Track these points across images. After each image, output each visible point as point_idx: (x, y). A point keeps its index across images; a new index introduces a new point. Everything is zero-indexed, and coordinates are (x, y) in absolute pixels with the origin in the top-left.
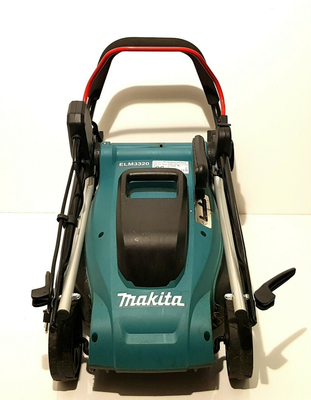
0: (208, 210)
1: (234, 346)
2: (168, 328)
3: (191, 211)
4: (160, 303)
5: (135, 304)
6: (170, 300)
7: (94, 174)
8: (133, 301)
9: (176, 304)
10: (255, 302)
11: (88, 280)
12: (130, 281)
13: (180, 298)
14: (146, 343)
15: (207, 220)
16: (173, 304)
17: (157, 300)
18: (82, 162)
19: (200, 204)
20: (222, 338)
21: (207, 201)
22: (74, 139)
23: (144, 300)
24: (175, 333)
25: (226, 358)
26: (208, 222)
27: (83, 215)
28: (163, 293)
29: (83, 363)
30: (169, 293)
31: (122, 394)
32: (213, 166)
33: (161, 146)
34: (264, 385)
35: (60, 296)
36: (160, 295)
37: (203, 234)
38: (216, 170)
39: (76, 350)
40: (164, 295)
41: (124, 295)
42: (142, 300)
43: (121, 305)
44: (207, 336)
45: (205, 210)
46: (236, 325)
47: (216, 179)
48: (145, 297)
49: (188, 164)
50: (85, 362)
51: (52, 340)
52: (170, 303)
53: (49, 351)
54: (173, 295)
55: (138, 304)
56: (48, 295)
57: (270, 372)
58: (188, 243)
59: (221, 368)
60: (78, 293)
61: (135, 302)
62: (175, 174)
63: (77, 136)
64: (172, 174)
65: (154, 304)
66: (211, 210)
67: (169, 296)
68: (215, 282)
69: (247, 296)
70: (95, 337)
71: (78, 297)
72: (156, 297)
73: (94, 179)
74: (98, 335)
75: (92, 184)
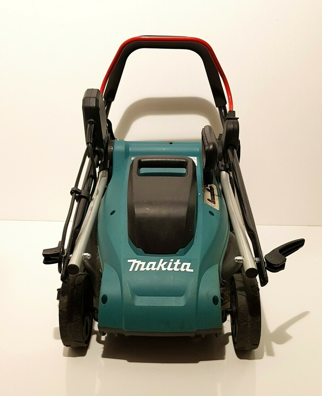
0: (215, 196)
1: (242, 312)
2: (177, 292)
3: (200, 194)
4: (169, 269)
5: (145, 269)
6: (179, 266)
7: (107, 167)
8: (143, 266)
9: (184, 270)
10: (266, 263)
11: (100, 257)
12: (140, 248)
13: (189, 265)
14: (155, 305)
15: (214, 203)
16: (182, 269)
17: (166, 266)
18: (96, 149)
19: (208, 190)
20: (229, 310)
21: (214, 189)
22: (89, 124)
23: (153, 266)
24: (184, 296)
25: (232, 334)
26: (216, 205)
27: (96, 197)
28: (172, 260)
29: (93, 335)
30: (178, 261)
31: (130, 361)
32: (220, 162)
33: (171, 143)
34: (270, 357)
35: (71, 256)
36: (169, 262)
37: (211, 213)
38: (222, 165)
39: (87, 319)
40: (173, 262)
41: (134, 261)
42: (151, 266)
43: (131, 270)
44: (215, 300)
45: (213, 195)
46: (244, 293)
47: (223, 174)
48: (154, 263)
49: (196, 159)
50: (95, 334)
51: (63, 302)
52: (179, 269)
53: (59, 313)
54: (182, 262)
55: (148, 269)
56: (59, 253)
57: (276, 347)
58: (197, 219)
59: (227, 342)
60: (89, 253)
61: (145, 267)
62: (184, 160)
63: (92, 120)
64: (182, 160)
65: (164, 269)
66: (218, 196)
67: (178, 262)
68: (222, 258)
69: (257, 259)
70: (105, 299)
71: (89, 257)
72: (165, 263)
73: (107, 172)
74: (108, 297)
75: (105, 177)
